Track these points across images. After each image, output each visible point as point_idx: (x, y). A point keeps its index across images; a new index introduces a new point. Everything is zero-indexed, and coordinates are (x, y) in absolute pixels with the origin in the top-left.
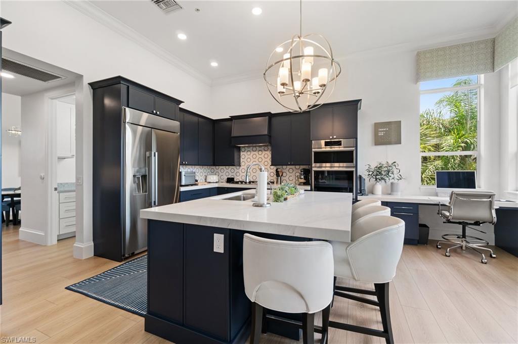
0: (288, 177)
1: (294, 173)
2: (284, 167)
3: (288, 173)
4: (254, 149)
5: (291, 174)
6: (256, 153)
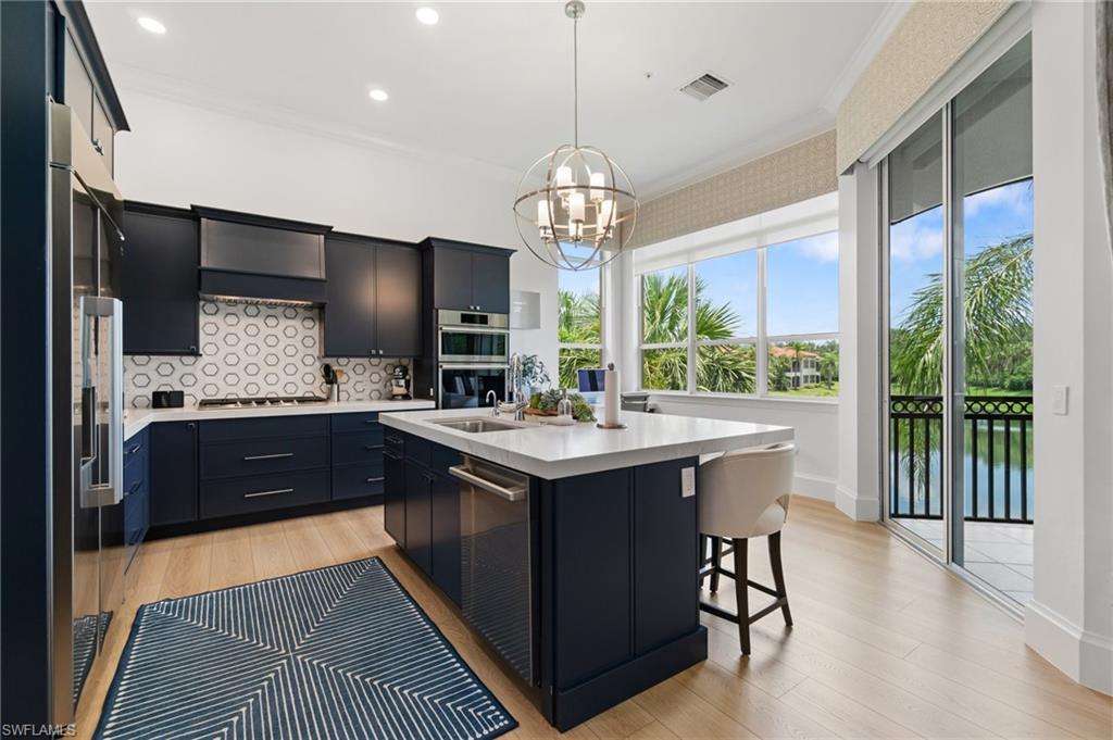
0: (351, 383)
1: (367, 374)
2: (343, 361)
3: (351, 374)
4: (252, 310)
5: (360, 378)
6: (259, 321)
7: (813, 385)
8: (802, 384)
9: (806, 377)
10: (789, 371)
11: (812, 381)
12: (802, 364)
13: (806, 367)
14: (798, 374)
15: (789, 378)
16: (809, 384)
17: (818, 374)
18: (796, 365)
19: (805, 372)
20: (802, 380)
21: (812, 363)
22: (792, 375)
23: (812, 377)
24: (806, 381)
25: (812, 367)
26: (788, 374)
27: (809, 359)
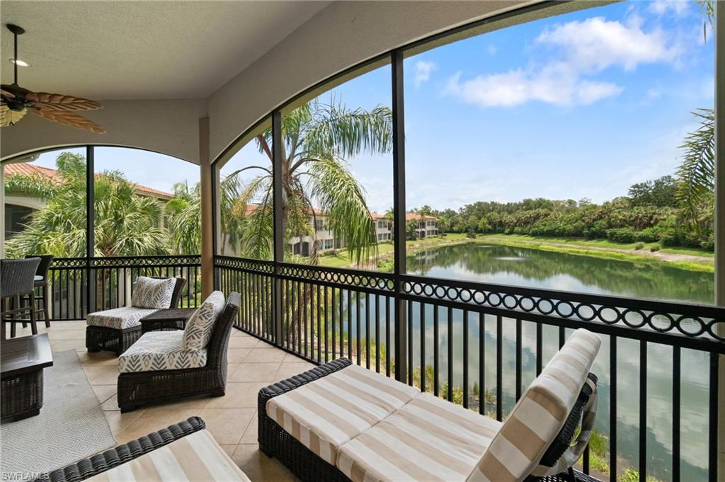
7: (433, 236)
8: (426, 236)
9: (429, 231)
10: (418, 228)
11: (433, 234)
12: (426, 224)
13: (429, 225)
14: (423, 230)
15: (418, 232)
16: (431, 236)
17: (437, 229)
18: (423, 225)
19: (428, 228)
20: (426, 233)
21: (433, 222)
22: (419, 230)
23: (433, 231)
24: (428, 234)
25: (433, 225)
26: (417, 230)
27: (431, 220)
